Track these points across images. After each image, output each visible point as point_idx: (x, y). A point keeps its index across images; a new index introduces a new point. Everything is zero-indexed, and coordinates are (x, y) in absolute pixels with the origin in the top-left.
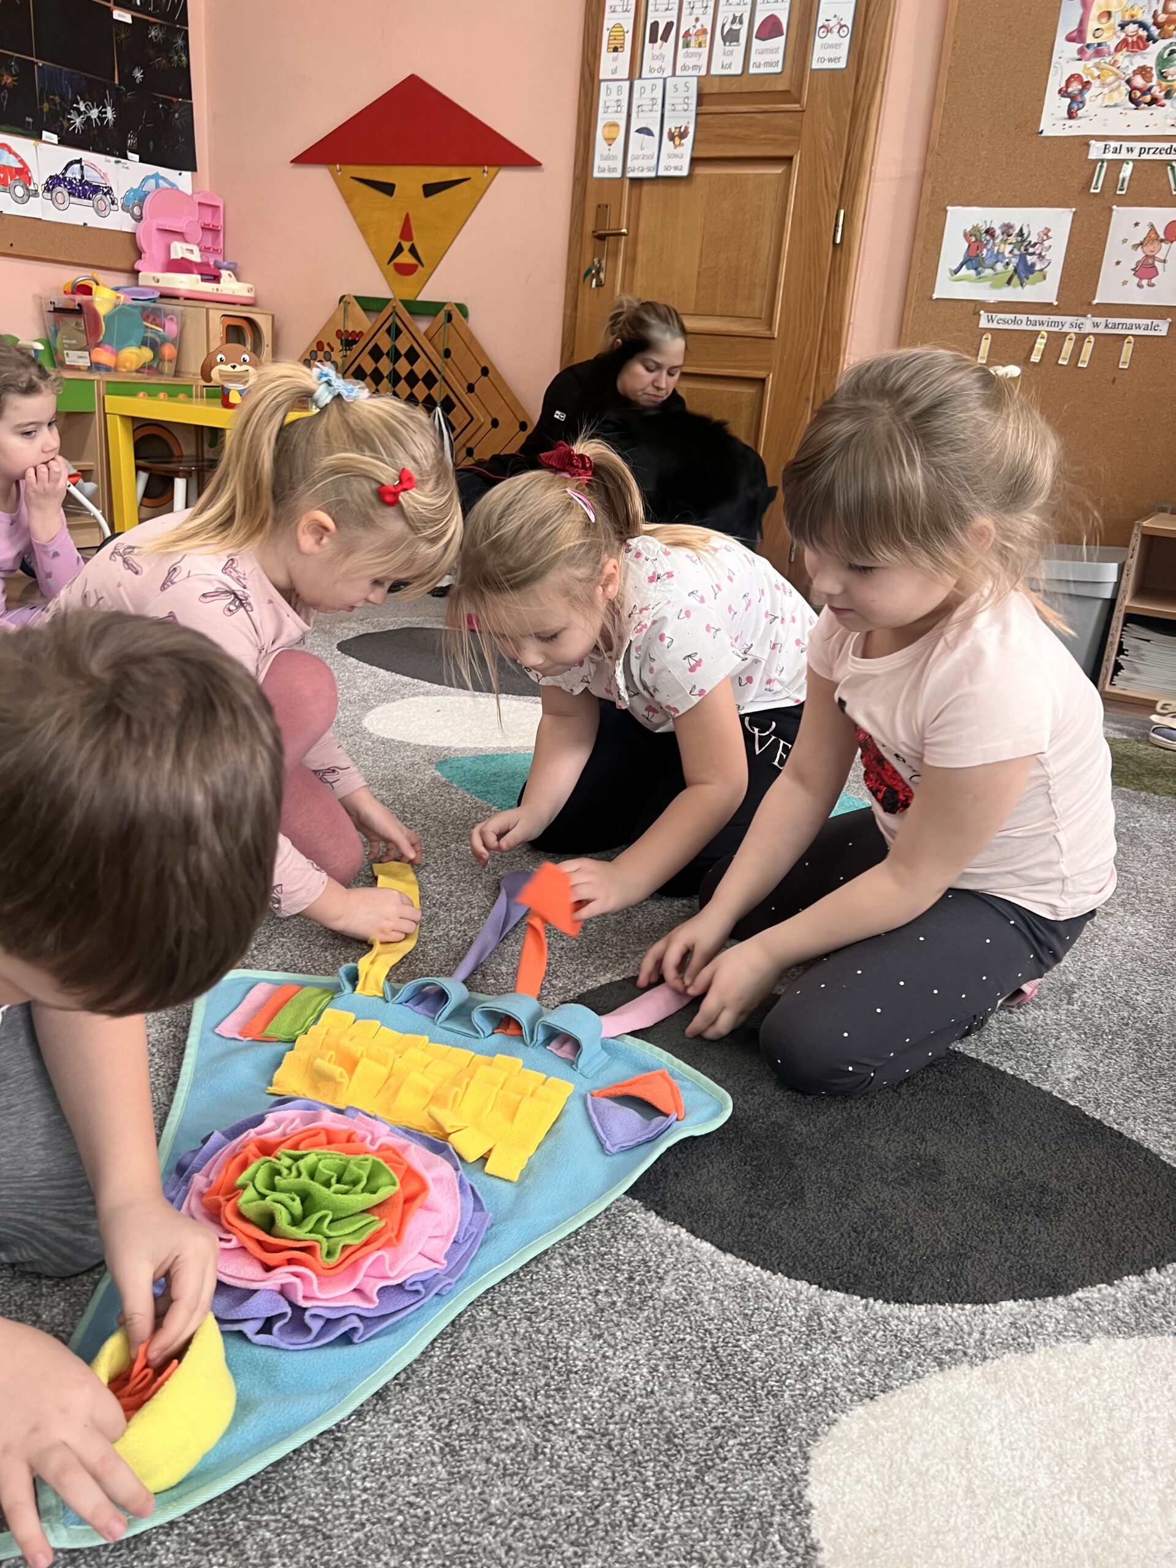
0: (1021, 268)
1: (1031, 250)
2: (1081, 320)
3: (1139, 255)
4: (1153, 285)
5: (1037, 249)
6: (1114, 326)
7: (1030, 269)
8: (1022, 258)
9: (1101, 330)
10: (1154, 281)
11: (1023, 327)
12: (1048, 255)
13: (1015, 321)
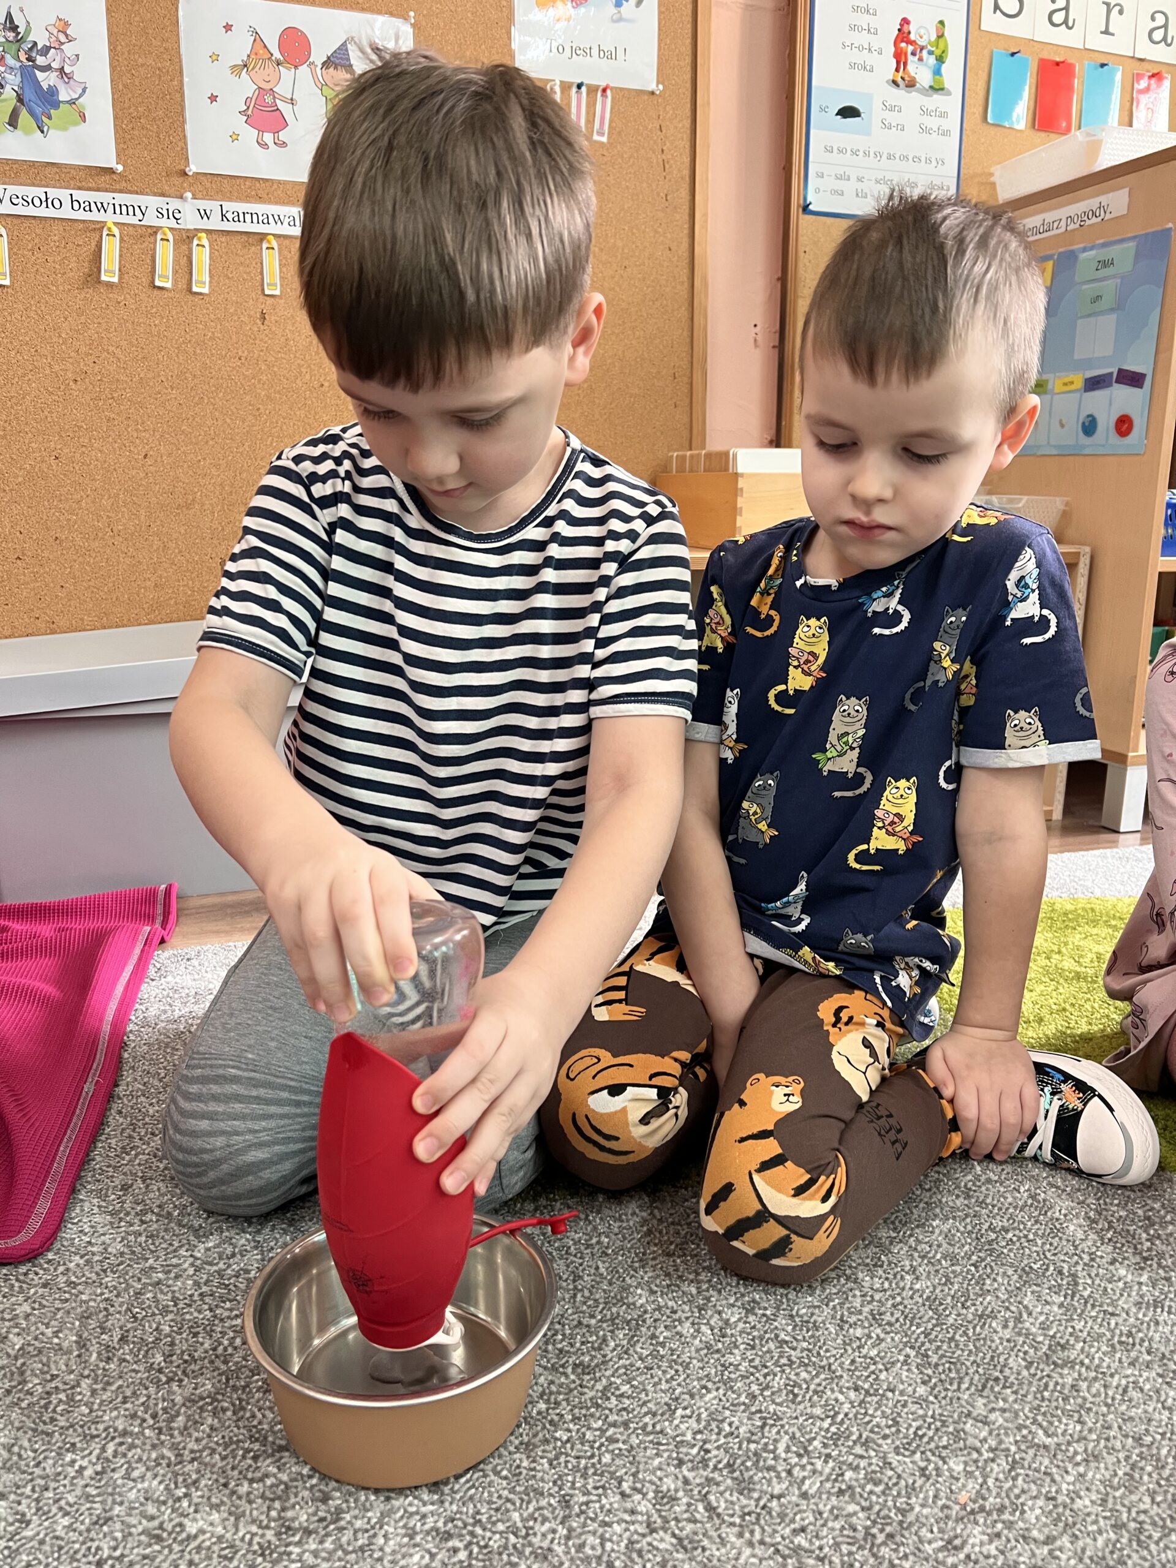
0: (29, 95)
1: (41, 61)
2: (174, 204)
3: (246, 87)
4: (284, 144)
5: (53, 59)
6: (238, 218)
7: (50, 98)
8: (28, 73)
9: (215, 223)
10: (283, 136)
11: (66, 213)
12: (78, 72)
13: (46, 201)
